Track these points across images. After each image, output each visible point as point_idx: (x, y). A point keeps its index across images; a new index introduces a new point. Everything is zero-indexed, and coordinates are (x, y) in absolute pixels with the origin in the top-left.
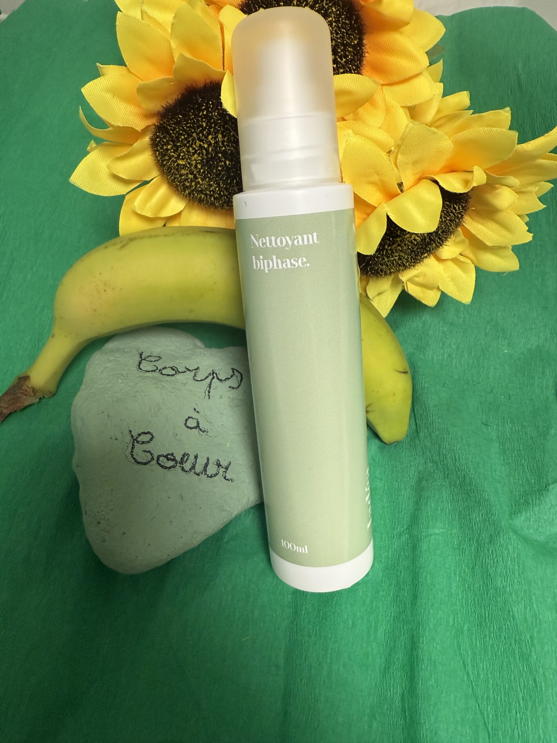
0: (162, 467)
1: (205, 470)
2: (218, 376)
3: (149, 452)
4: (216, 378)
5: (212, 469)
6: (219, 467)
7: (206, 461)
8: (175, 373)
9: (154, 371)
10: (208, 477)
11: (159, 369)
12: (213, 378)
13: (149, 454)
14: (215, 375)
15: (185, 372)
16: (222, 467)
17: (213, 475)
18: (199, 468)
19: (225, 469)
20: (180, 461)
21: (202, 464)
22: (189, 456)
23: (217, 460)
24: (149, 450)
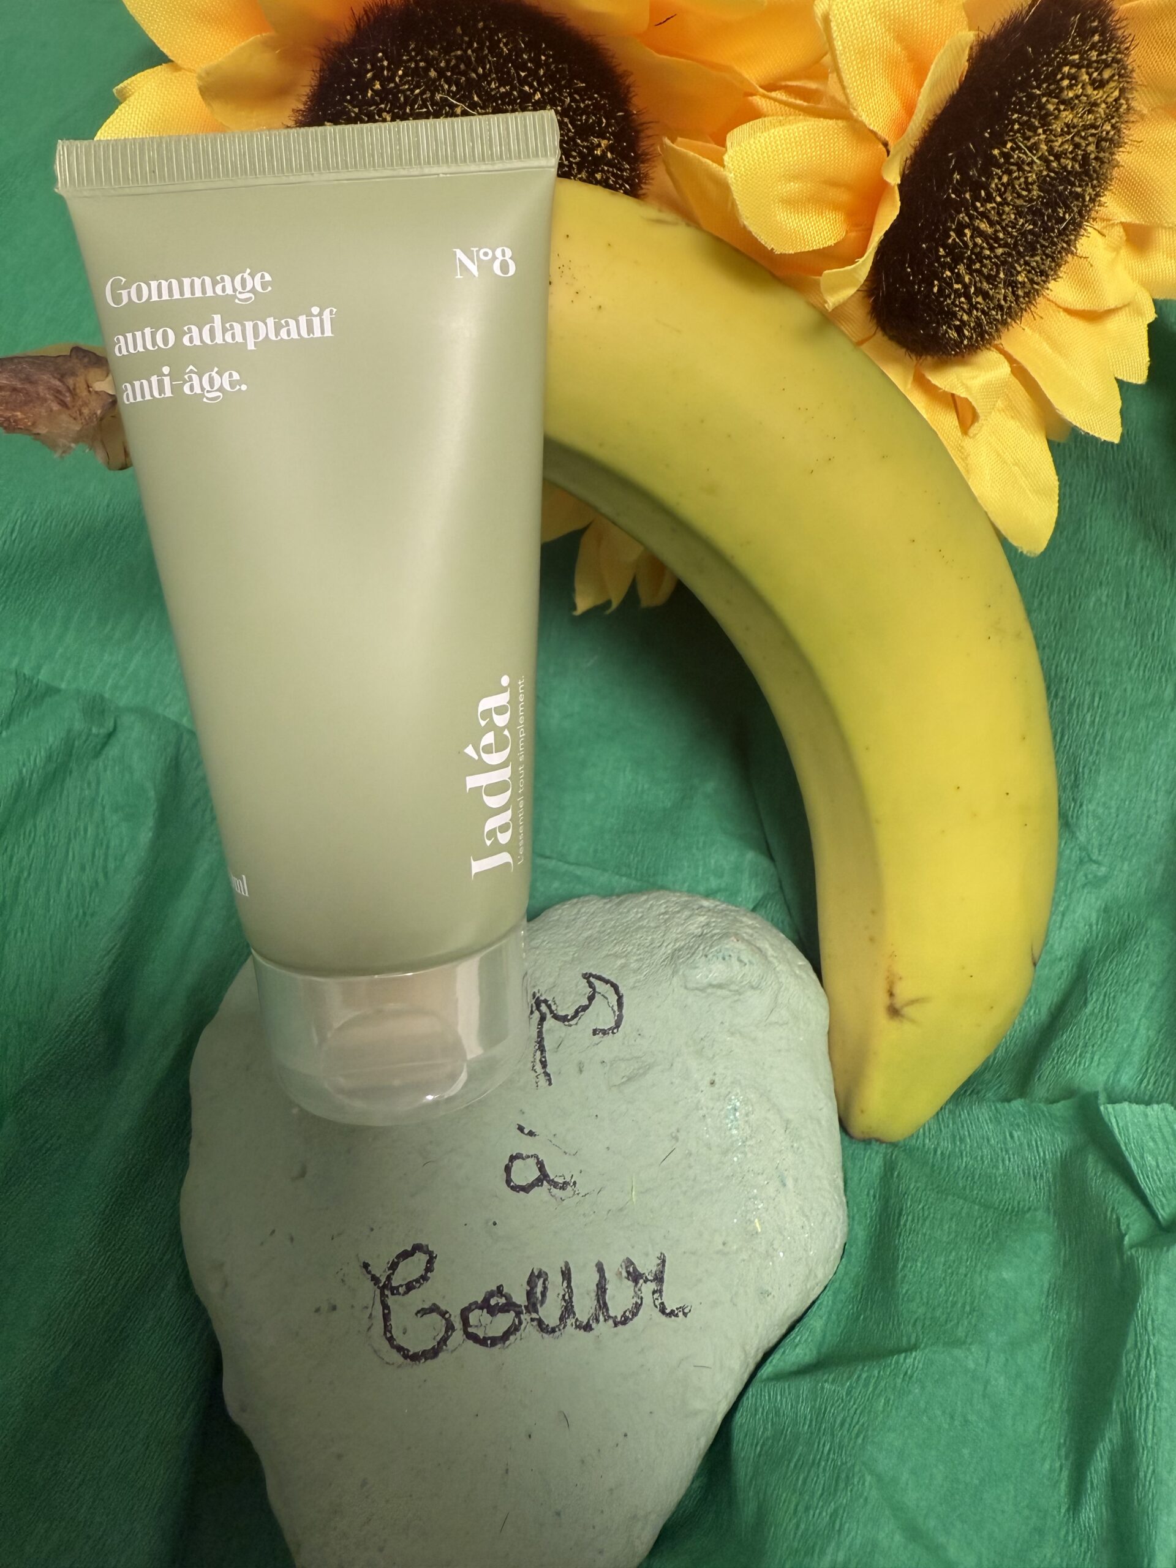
0: (482, 1342)
1: (602, 1305)
2: (554, 1008)
3: (434, 1309)
4: (549, 1016)
5: (620, 1297)
6: (636, 1281)
7: (597, 1277)
10: (616, 1324)
12: (543, 1018)
13: (435, 1316)
14: (544, 1008)
16: (646, 1281)
17: (627, 1314)
18: (584, 1307)
19: (654, 1283)
20: (526, 1304)
21: (588, 1292)
22: (546, 1278)
23: (625, 1262)
24: (434, 1305)
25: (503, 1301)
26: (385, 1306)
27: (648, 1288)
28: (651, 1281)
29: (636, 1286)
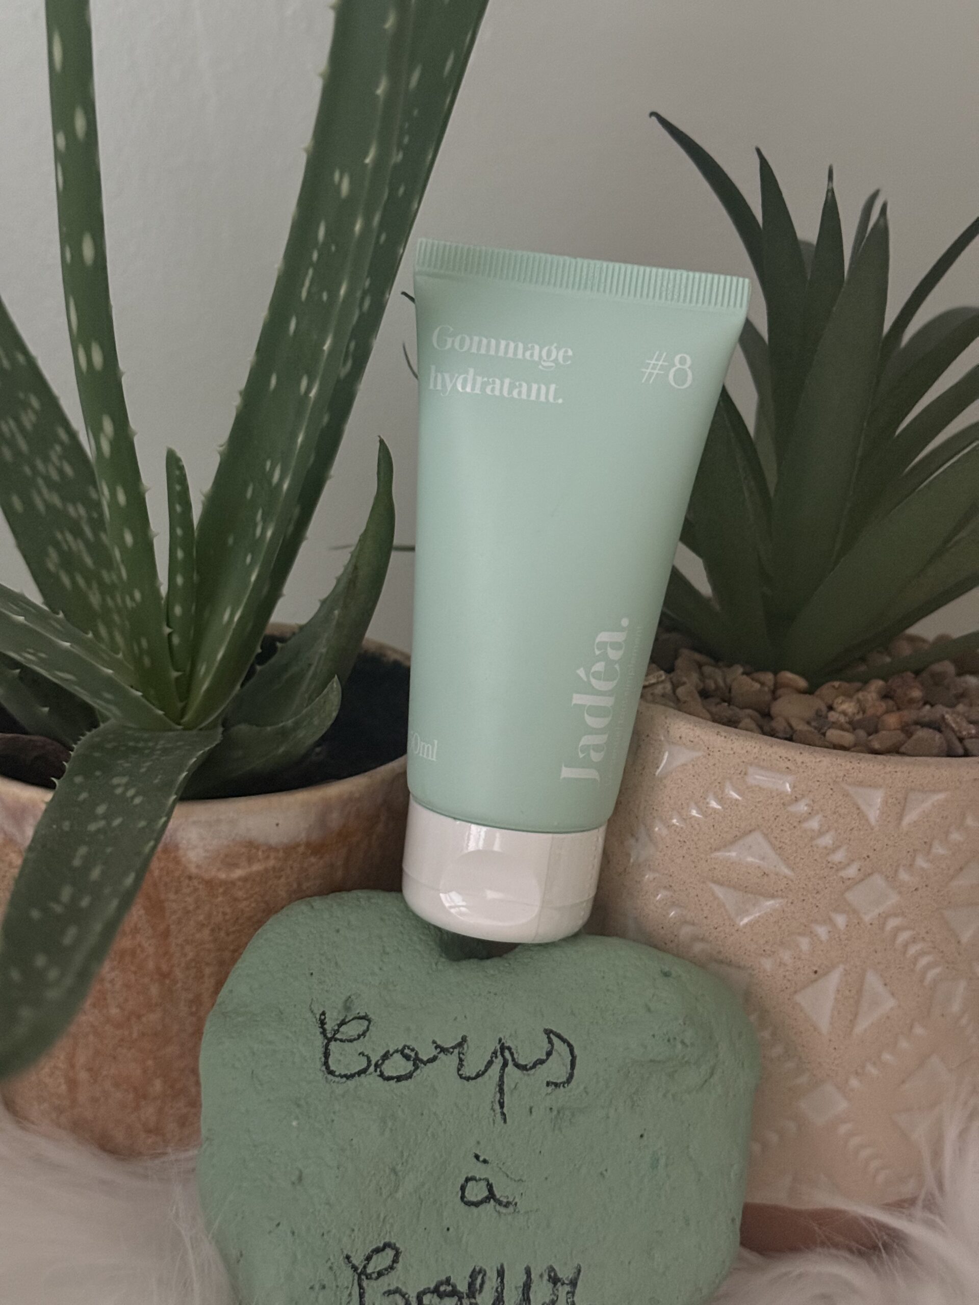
1: (526, 1298)
2: (516, 1056)
3: (397, 1291)
4: (510, 1063)
5: (540, 1294)
6: (555, 1284)
7: (524, 1277)
8: (413, 1068)
9: (363, 1072)
11: (373, 1062)
12: (505, 1064)
13: (398, 1297)
14: (507, 1054)
15: (434, 1059)
16: (563, 1284)
18: (511, 1298)
19: (569, 1286)
20: (467, 1291)
21: (516, 1288)
22: (485, 1275)
23: (548, 1268)
24: (397, 1288)
25: (449, 1288)
26: (361, 1287)
27: (563, 1290)
28: (567, 1284)
29: (555, 1286)
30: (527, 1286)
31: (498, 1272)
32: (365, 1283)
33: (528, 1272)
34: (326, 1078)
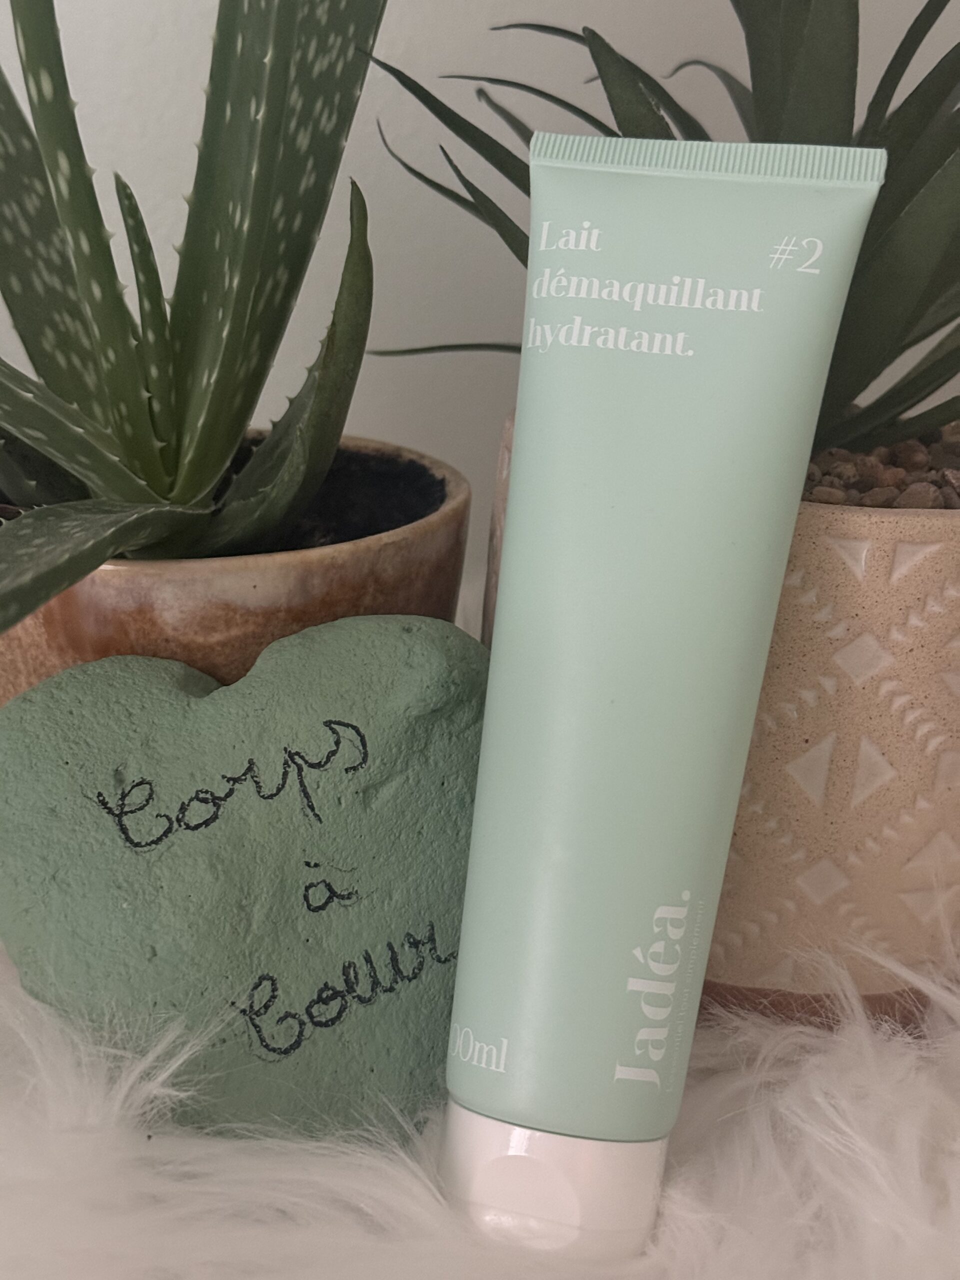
0: (325, 1025)
1: (398, 971)
2: (307, 758)
3: (288, 1015)
4: (305, 767)
5: (408, 961)
6: (417, 947)
7: (389, 953)
8: (215, 809)
9: (168, 832)
10: (410, 980)
11: (174, 819)
12: (300, 769)
13: (290, 1020)
14: (298, 759)
15: (231, 792)
16: (424, 944)
17: (416, 971)
18: (385, 975)
20: (346, 988)
21: (386, 966)
22: (355, 967)
23: (405, 937)
24: (286, 1012)
25: (331, 992)
26: (256, 1026)
28: (427, 943)
29: (417, 950)
30: (394, 960)
31: (365, 958)
32: (257, 1021)
33: (390, 946)
34: (136, 852)
